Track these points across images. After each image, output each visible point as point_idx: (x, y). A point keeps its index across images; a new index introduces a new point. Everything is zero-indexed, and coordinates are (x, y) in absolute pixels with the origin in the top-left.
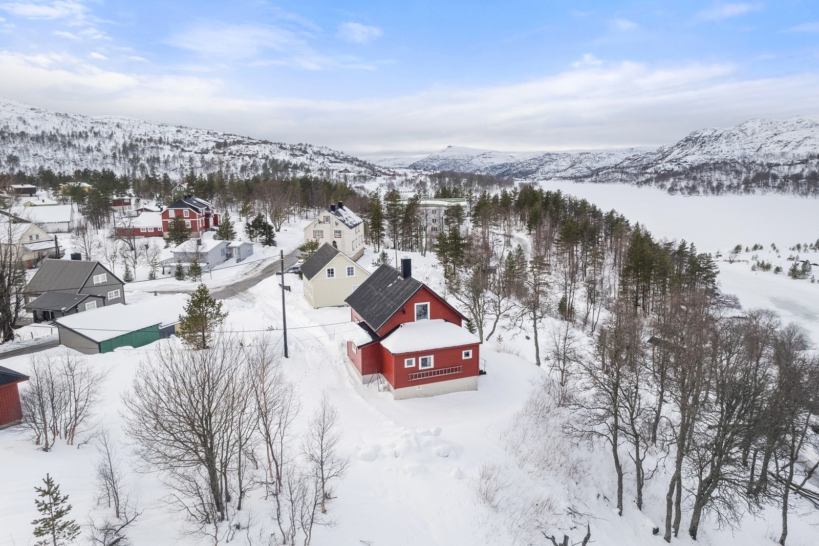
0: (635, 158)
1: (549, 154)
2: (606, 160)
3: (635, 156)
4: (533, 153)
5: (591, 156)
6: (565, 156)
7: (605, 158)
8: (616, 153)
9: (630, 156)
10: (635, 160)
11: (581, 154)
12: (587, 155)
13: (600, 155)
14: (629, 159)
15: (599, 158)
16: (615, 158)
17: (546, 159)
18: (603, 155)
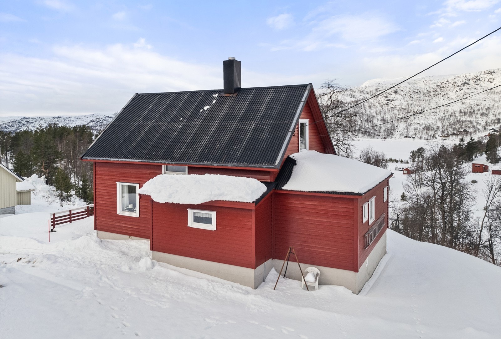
0: (98, 120)
1: (25, 118)
2: (74, 123)
3: (97, 119)
4: (11, 117)
5: (62, 119)
6: (40, 120)
7: (73, 121)
8: (81, 118)
9: (94, 119)
10: (98, 122)
11: (54, 118)
12: (58, 119)
13: (69, 119)
14: (94, 121)
15: (69, 121)
16: (81, 121)
17: (24, 122)
18: (72, 119)
